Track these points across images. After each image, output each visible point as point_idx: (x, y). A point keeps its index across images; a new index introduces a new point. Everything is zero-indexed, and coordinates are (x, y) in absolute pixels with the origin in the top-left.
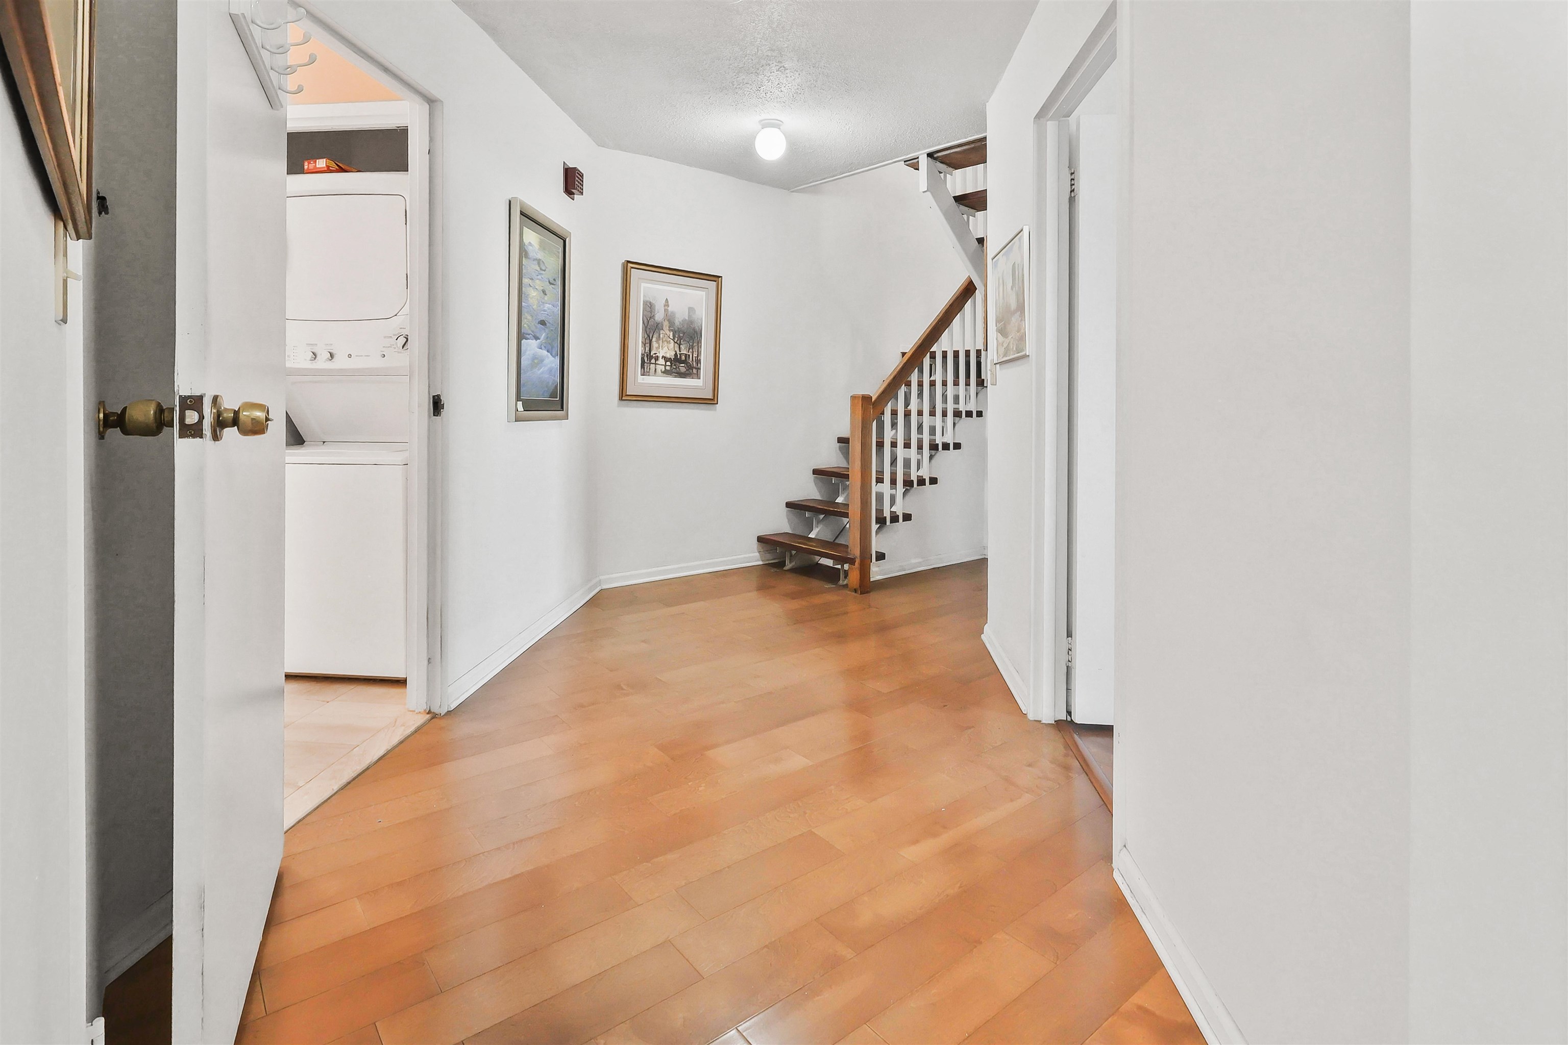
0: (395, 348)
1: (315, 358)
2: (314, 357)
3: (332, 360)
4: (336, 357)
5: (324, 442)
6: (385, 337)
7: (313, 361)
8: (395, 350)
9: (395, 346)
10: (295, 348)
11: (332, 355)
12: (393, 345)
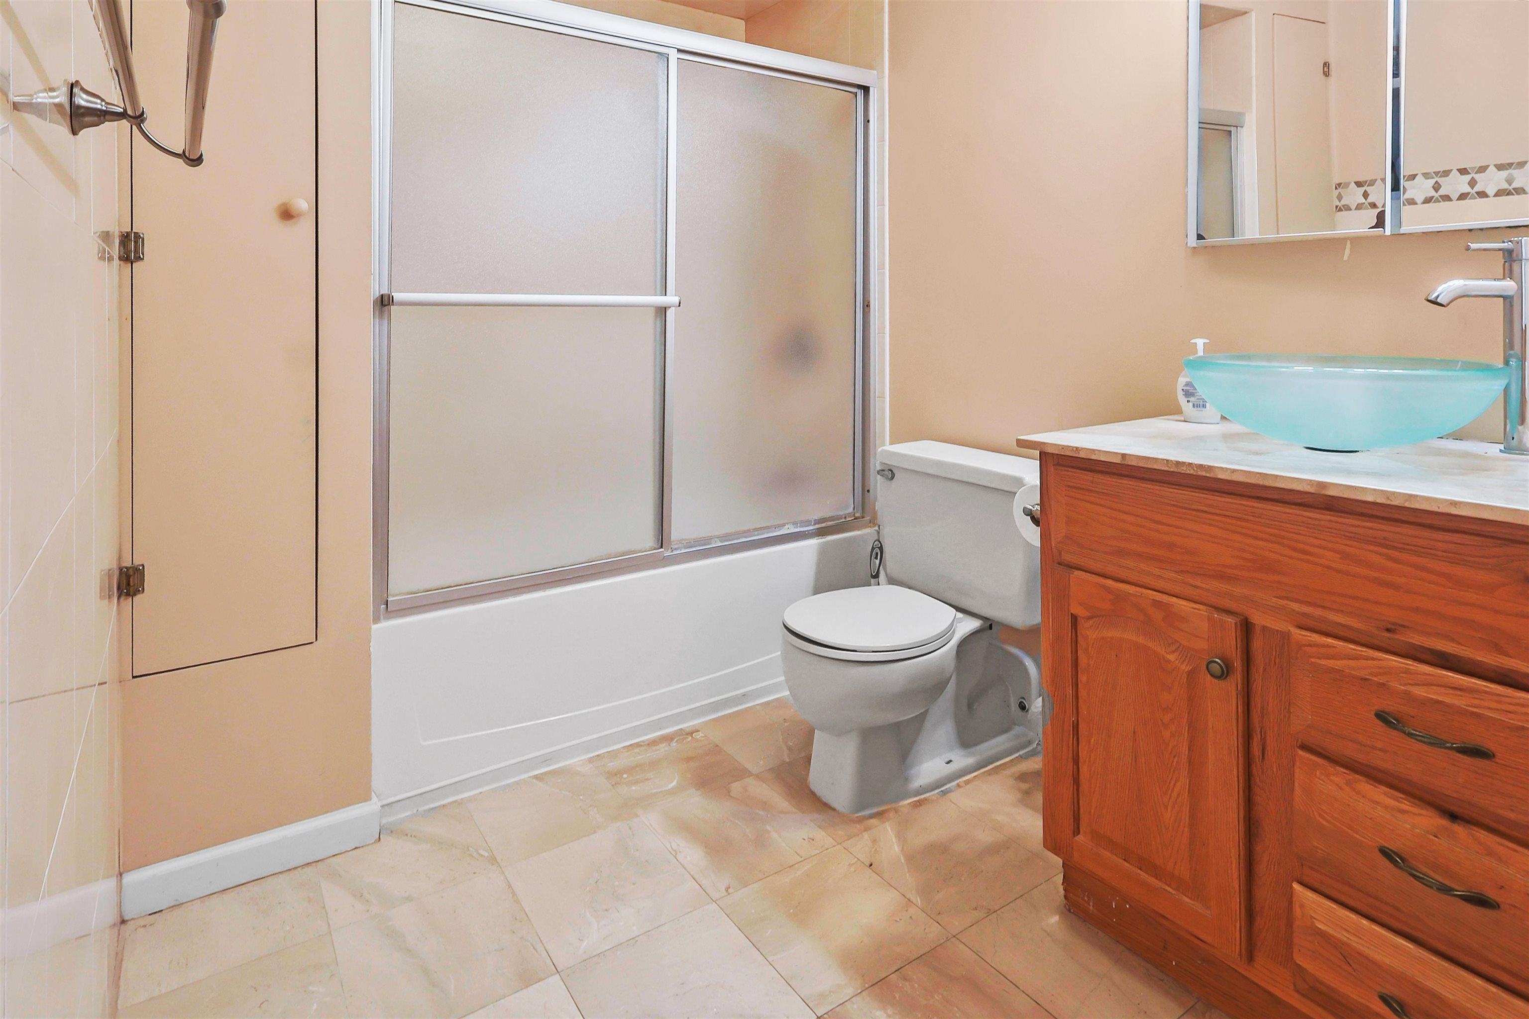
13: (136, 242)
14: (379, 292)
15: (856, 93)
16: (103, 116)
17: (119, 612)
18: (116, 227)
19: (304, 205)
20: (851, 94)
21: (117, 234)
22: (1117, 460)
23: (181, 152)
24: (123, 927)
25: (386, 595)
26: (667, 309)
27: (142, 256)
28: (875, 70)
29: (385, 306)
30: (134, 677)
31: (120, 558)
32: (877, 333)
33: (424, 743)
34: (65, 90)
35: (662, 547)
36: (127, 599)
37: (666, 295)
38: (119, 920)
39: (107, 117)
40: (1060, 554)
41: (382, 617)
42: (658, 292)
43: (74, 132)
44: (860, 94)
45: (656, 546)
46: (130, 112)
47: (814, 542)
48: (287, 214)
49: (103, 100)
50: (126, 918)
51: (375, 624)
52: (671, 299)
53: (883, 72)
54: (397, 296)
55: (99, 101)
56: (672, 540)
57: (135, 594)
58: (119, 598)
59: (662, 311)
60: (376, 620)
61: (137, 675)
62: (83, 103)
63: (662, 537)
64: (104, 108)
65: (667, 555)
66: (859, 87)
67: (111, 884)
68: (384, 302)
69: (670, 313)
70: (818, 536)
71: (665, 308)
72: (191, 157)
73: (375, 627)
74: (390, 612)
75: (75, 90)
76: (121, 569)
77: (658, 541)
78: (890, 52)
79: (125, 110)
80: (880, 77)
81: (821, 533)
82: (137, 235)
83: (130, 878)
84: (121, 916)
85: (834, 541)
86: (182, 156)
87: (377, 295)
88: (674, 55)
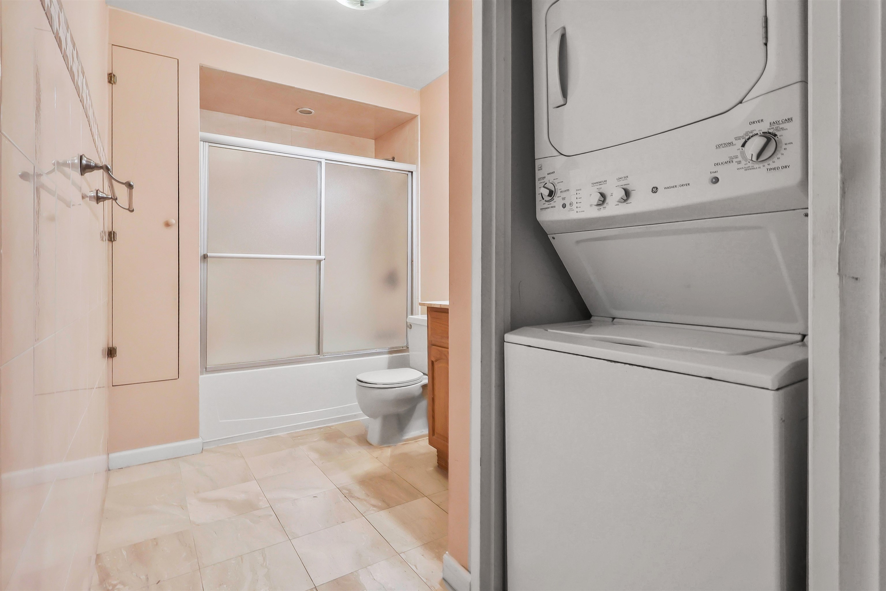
0: (739, 162)
1: (604, 202)
2: (602, 199)
3: (629, 201)
4: (633, 195)
5: (614, 318)
6: (718, 147)
7: (601, 207)
8: (740, 166)
9: (740, 159)
10: (578, 192)
11: (627, 193)
12: (736, 157)
13: (114, 235)
14: (203, 253)
15: (408, 174)
16: (104, 199)
17: (108, 362)
18: (108, 229)
19: (174, 221)
20: (406, 175)
21: (107, 232)
22: (439, 307)
23: (128, 208)
24: (109, 472)
25: (206, 365)
26: (321, 261)
27: (116, 240)
28: (415, 164)
29: (206, 258)
30: (113, 386)
31: (108, 345)
32: (416, 272)
33: (220, 421)
34: (95, 192)
35: (319, 354)
36: (110, 359)
37: (320, 255)
38: (108, 469)
39: (107, 199)
40: (431, 342)
41: (204, 373)
42: (318, 255)
43: (98, 203)
44: (410, 174)
45: (317, 354)
46: (113, 198)
47: (387, 356)
48: (167, 225)
49: (105, 194)
50: (110, 469)
51: (202, 375)
52: (322, 257)
53: (418, 165)
54: (209, 254)
55: (104, 194)
56: (323, 352)
57: (113, 357)
58: (108, 358)
59: (319, 262)
60: (202, 373)
61: (115, 385)
62: (100, 195)
63: (319, 351)
64: (106, 196)
65: (321, 357)
66: (409, 171)
67: (105, 457)
68: (205, 257)
69: (322, 263)
70: (389, 354)
71: (320, 261)
72: (130, 210)
73: (201, 377)
74: (207, 371)
75: (98, 192)
76: (108, 348)
77: (318, 352)
78: (421, 157)
79: (112, 197)
80: (417, 168)
81: (391, 352)
82: (114, 232)
83: (112, 456)
84: (109, 468)
85: (395, 356)
86: (128, 210)
87: (202, 254)
88: (323, 162)
